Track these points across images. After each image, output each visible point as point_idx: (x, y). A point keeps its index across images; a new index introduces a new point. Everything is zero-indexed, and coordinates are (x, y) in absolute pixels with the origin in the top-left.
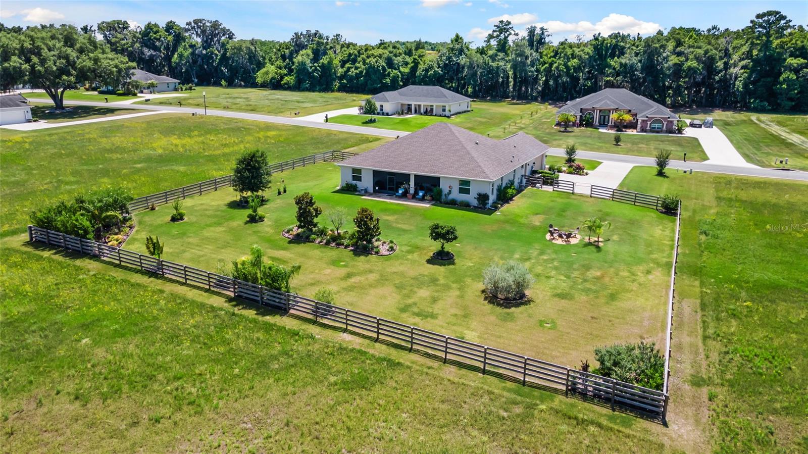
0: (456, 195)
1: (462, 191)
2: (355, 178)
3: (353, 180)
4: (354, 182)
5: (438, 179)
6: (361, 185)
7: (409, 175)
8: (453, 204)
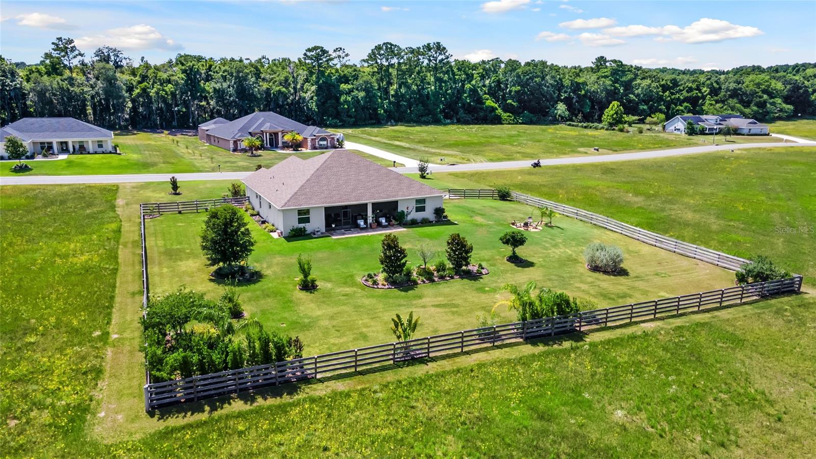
0: (414, 215)
1: (419, 209)
2: (301, 221)
3: (299, 223)
4: (302, 225)
5: (396, 202)
6: (309, 227)
7: (366, 205)
8: (414, 223)
